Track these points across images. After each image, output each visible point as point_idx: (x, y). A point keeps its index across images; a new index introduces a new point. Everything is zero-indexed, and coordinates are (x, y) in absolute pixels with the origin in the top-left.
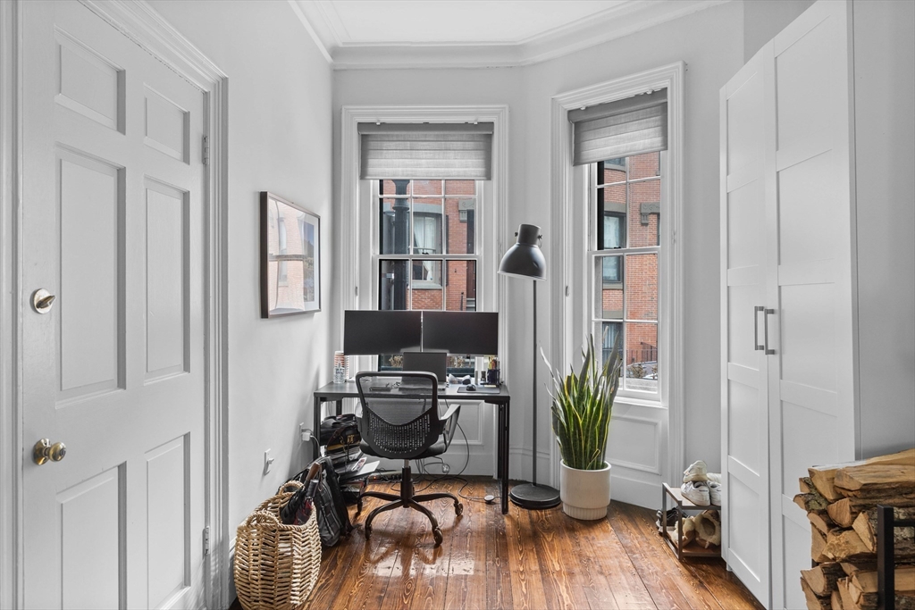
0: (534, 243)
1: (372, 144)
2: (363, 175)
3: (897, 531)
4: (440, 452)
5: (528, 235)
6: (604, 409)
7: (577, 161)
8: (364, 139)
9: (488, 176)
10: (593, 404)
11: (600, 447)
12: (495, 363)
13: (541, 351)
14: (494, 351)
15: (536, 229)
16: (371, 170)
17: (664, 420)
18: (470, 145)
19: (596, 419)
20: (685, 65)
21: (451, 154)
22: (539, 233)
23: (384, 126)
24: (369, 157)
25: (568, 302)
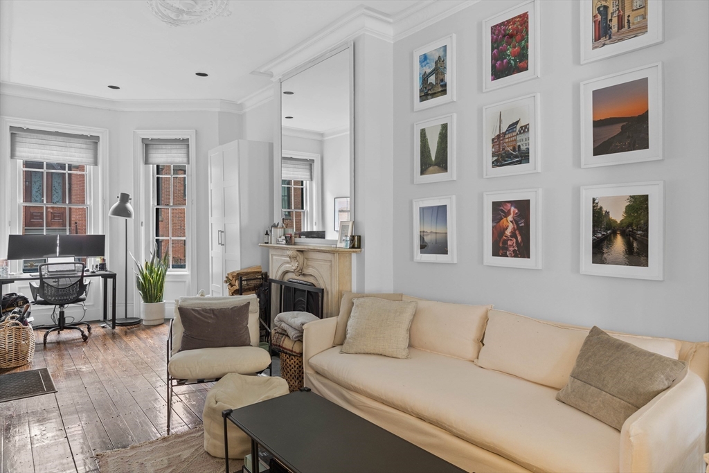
0: (127, 201)
1: (18, 139)
2: (13, 155)
3: (243, 282)
4: (83, 300)
5: (125, 198)
6: (162, 276)
7: (147, 162)
8: (13, 135)
9: (96, 164)
10: (157, 274)
11: (160, 292)
12: (104, 260)
13: (129, 252)
14: (103, 254)
15: (128, 195)
16: (17, 154)
17: (188, 280)
18: (84, 146)
19: (159, 280)
20: (196, 131)
21: (73, 150)
22: (130, 197)
23: (28, 130)
24: (17, 146)
25: (143, 229)
